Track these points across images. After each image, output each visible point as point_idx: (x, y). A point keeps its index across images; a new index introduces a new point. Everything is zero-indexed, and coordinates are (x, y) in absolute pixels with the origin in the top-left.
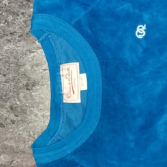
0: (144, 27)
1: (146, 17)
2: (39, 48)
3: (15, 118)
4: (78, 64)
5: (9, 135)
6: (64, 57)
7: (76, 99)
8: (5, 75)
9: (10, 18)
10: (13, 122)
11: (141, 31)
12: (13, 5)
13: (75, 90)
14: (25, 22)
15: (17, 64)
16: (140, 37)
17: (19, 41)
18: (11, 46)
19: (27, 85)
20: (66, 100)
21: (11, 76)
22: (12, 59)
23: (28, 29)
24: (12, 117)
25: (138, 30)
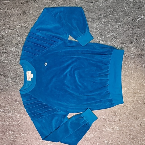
0: (47, 63)
1: (47, 61)
2: (22, 67)
3: (16, 84)
4: (31, 71)
5: (14, 88)
6: (27, 70)
7: (30, 80)
8: (13, 74)
9: (15, 60)
10: (15, 85)
11: (46, 64)
12: (15, 57)
13: (30, 78)
14: (18, 61)
15: (16, 71)
16: (46, 65)
17: (17, 66)
18: (15, 67)
19: (19, 76)
20: (28, 80)
21: (15, 74)
22: (15, 70)
23: (19, 63)
24: (15, 83)
25: (45, 64)
